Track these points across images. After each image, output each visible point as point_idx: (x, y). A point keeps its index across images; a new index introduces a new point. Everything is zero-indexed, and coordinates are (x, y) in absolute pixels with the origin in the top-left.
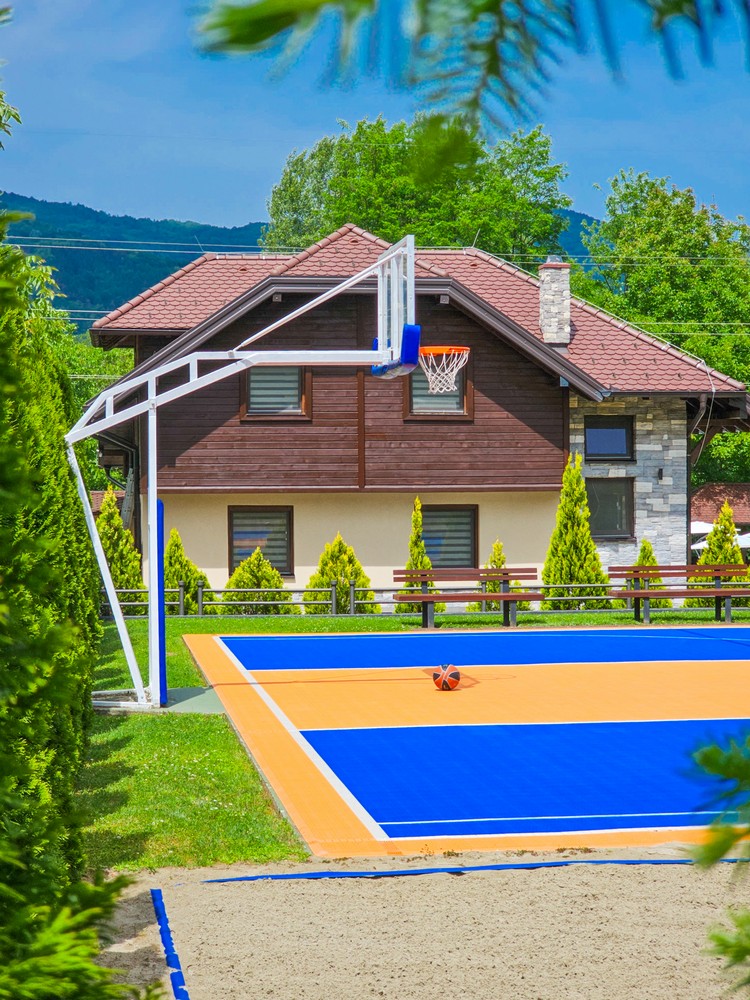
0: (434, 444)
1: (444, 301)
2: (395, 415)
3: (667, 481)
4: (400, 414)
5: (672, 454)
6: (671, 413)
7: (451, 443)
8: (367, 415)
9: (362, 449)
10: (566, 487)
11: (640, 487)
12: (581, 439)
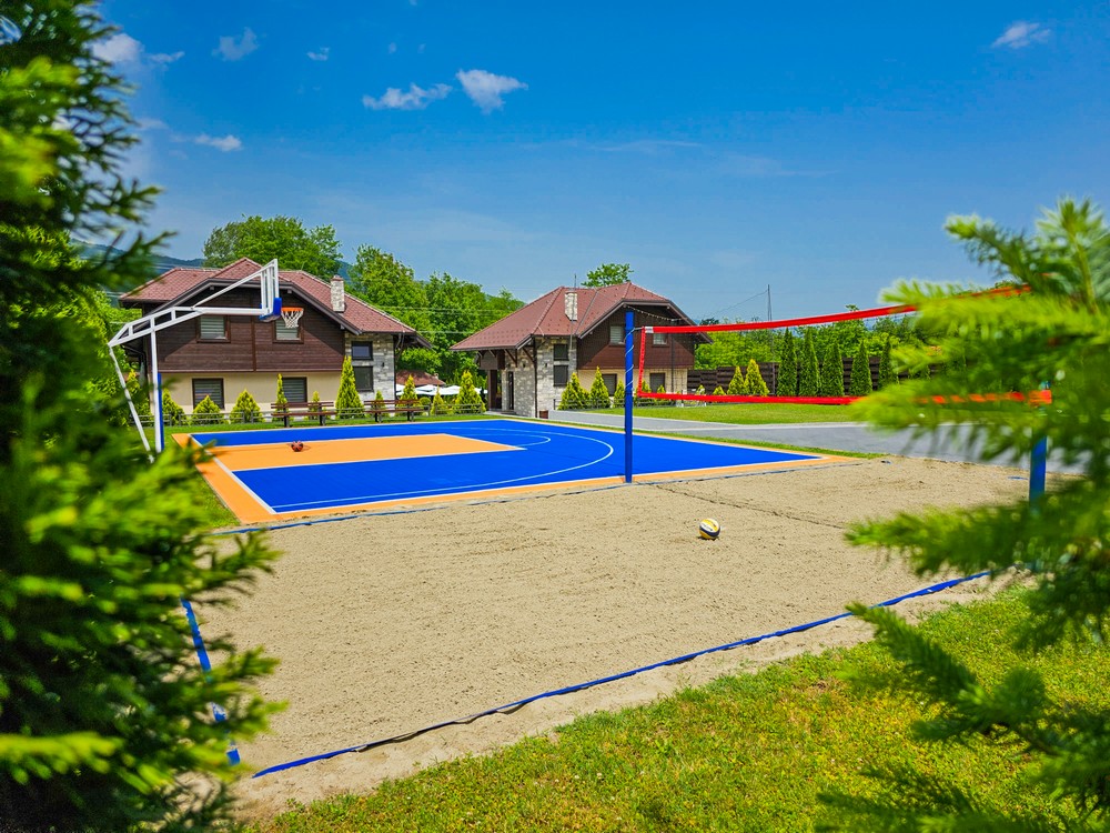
0: (286, 352)
1: (290, 292)
2: (268, 339)
3: (386, 367)
4: (271, 340)
5: (388, 357)
6: (387, 341)
7: (294, 352)
8: (256, 340)
9: (254, 354)
10: (344, 369)
11: (375, 370)
12: (350, 351)
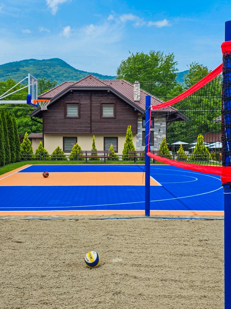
0: (107, 124)
1: (109, 91)
2: (98, 117)
3: (161, 132)
4: (100, 117)
5: (162, 126)
6: (162, 117)
7: (111, 123)
8: (92, 117)
9: (91, 124)
11: (155, 133)
12: (141, 122)
